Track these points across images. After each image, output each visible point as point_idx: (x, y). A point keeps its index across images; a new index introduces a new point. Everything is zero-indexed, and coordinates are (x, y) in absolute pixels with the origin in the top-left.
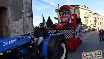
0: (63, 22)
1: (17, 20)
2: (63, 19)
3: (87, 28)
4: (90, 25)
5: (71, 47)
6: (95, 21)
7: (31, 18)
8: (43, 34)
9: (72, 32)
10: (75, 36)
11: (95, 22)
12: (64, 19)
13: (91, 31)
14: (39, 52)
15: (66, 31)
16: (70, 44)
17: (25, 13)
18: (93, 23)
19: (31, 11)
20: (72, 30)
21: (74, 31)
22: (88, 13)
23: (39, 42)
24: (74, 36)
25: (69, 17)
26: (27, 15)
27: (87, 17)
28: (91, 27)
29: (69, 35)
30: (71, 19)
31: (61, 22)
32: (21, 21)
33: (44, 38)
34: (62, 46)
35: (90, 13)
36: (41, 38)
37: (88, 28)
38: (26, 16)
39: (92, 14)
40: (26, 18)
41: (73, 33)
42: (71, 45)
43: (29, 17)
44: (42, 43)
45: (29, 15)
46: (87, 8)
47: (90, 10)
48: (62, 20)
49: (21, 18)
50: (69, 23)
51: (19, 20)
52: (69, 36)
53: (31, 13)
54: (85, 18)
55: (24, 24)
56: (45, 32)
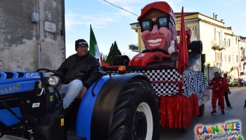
0: (149, 49)
1: (17, 41)
2: (150, 41)
5: (171, 121)
6: (243, 60)
7: (59, 37)
8: (82, 72)
9: (174, 76)
10: (184, 88)
11: (243, 62)
12: (154, 42)
13: (231, 86)
16: (167, 114)
17: (41, 24)
18: (237, 65)
19: (60, 18)
20: (174, 70)
21: (182, 74)
22: (224, 36)
24: (180, 87)
26: (47, 29)
27: (221, 47)
29: (167, 87)
30: (173, 42)
31: (145, 49)
32: (29, 44)
35: (230, 37)
36: (76, 84)
38: (45, 32)
39: (234, 38)
40: (45, 37)
41: (179, 80)
42: (171, 117)
43: (54, 35)
45: (54, 30)
46: (221, 21)
47: (230, 28)
48: (146, 44)
49: (30, 38)
50: (166, 53)
51: (24, 43)
52: (164, 87)
53: (60, 24)
54: (214, 48)
55: (37, 54)
56: (89, 68)
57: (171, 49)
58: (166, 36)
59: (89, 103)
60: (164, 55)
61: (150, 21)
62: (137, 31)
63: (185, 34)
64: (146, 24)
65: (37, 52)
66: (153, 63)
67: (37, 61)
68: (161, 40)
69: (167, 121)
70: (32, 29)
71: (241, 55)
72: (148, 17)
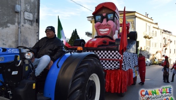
0: (100, 35)
1: (3, 25)
2: (100, 30)
3: (148, 58)
4: (154, 53)
5: (113, 88)
6: (164, 46)
7: (35, 24)
8: (50, 50)
9: (117, 55)
10: (123, 64)
11: (165, 48)
13: (156, 64)
14: (34, 88)
16: (110, 82)
17: (22, 13)
18: (160, 49)
20: (117, 52)
21: (122, 54)
22: (152, 29)
24: (121, 64)
25: (114, 26)
26: (26, 18)
27: (150, 37)
28: (155, 56)
30: (117, 31)
32: (12, 28)
33: (52, 59)
34: (93, 81)
36: (46, 59)
37: (151, 57)
39: (159, 30)
40: (25, 23)
41: (120, 58)
42: (113, 84)
43: (31, 22)
45: (31, 18)
46: (151, 19)
47: (157, 24)
49: (13, 23)
51: (9, 27)
52: (109, 63)
53: (36, 14)
54: (145, 37)
55: (18, 35)
56: (56, 47)
57: (116, 36)
58: (112, 27)
59: (55, 72)
61: (101, 15)
62: (91, 22)
63: (126, 26)
64: (98, 18)
65: (18, 33)
67: (18, 41)
68: (108, 30)
70: (15, 17)
71: (163, 43)
72: (100, 13)
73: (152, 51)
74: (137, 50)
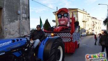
1: (12, 21)
2: (61, 22)
3: (85, 32)
6: (93, 26)
7: (28, 19)
9: (69, 35)
12: (62, 22)
13: (89, 35)
14: (34, 55)
15: (63, 34)
16: (67, 48)
17: (21, 14)
18: (91, 27)
19: (28, 12)
20: (69, 33)
22: (87, 17)
23: (35, 45)
24: (71, 39)
26: (23, 17)
27: (85, 21)
28: (89, 31)
29: (67, 39)
30: (69, 22)
31: (59, 25)
32: (17, 22)
34: (59, 49)
35: (89, 17)
36: (38, 41)
39: (90, 18)
40: (23, 19)
41: (71, 36)
43: (26, 18)
44: (38, 46)
45: (26, 17)
46: (86, 12)
47: (89, 14)
48: (60, 23)
49: (17, 20)
50: (67, 26)
51: (15, 22)
53: (28, 14)
54: (83, 22)
57: (68, 25)
58: (66, 20)
60: (66, 27)
61: (61, 15)
62: (55, 15)
64: (60, 16)
65: (20, 25)
66: (62, 30)
67: (20, 28)
68: (65, 22)
69: (67, 50)
70: (18, 16)
71: (93, 24)
72: (60, 13)
73: (87, 29)
74: (79, 30)
